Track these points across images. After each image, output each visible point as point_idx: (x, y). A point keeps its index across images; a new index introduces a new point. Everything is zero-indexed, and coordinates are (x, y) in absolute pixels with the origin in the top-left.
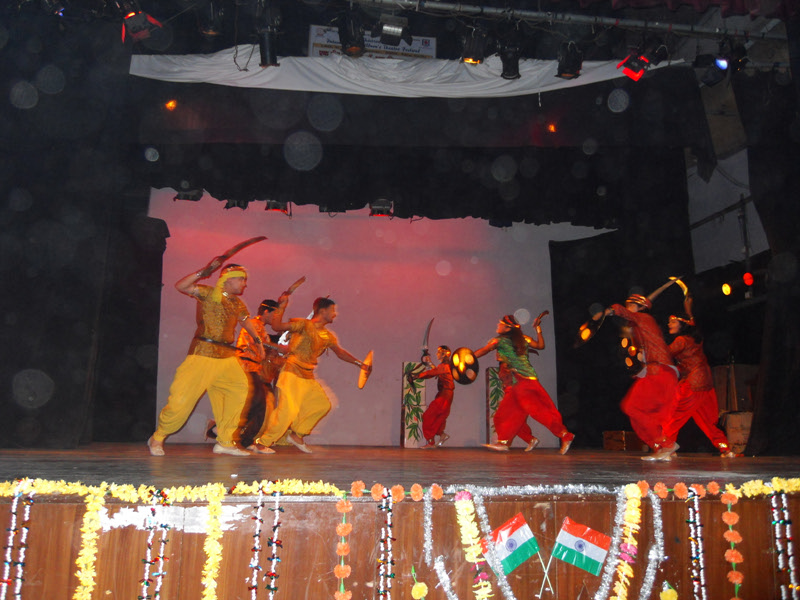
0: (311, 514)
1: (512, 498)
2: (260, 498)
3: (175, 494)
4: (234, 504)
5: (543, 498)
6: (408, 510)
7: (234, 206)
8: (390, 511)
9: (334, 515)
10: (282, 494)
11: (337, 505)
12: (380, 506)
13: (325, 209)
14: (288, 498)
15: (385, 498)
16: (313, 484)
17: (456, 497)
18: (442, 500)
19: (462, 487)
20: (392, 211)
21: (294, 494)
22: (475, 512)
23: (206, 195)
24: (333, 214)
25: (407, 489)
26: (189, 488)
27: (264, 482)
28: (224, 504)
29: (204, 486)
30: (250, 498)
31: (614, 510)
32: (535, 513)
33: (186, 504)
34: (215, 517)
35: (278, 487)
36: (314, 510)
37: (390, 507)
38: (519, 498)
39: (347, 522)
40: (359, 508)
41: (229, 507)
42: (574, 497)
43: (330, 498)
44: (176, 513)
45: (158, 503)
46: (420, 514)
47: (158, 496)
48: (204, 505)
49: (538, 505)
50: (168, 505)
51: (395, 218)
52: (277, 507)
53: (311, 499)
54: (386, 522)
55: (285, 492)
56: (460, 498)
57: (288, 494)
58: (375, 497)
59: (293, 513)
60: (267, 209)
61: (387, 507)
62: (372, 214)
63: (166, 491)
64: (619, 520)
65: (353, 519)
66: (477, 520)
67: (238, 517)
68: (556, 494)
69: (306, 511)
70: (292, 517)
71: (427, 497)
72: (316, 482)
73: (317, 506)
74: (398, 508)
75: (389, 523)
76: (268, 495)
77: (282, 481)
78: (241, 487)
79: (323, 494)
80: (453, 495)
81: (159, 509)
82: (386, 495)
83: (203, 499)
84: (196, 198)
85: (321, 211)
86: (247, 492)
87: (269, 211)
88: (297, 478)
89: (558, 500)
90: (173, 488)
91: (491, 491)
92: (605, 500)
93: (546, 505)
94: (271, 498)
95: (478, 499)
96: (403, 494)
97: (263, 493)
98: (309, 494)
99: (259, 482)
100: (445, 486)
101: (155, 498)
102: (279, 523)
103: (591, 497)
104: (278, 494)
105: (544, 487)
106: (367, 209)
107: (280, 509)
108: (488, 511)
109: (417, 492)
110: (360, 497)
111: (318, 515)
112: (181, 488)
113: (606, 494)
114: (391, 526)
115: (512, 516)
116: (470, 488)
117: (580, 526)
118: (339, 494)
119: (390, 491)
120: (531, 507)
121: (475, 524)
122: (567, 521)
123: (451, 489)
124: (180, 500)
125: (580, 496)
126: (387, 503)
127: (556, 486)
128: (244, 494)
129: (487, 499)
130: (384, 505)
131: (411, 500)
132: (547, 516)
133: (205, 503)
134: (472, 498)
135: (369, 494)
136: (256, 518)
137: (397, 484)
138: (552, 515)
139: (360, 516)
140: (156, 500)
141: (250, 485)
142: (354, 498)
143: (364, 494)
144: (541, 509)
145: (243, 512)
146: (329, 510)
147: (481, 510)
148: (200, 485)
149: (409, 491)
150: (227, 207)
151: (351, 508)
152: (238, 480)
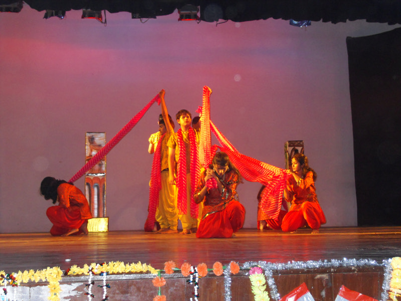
0: (133, 289)
1: (297, 271)
2: (91, 278)
3: (21, 277)
4: (69, 283)
5: (323, 270)
6: (211, 283)
7: (52, 15)
8: (197, 284)
9: (151, 290)
10: (108, 274)
11: (154, 281)
12: (188, 281)
13: (137, 15)
14: (113, 277)
15: (192, 274)
16: (133, 265)
17: (251, 272)
18: (239, 275)
19: (255, 264)
20: (199, 15)
21: (118, 273)
22: (267, 283)
23: (26, 7)
24: (144, 20)
25: (210, 266)
26: (32, 271)
27: (93, 265)
28: (61, 283)
29: (44, 270)
30: (82, 277)
31: (382, 278)
32: (316, 283)
33: (31, 284)
34: (55, 294)
35: (105, 268)
36: (135, 285)
37: (197, 281)
38: (302, 271)
39: (162, 294)
40: (171, 283)
41: (65, 285)
42: (349, 269)
43: (147, 276)
44: (23, 292)
45: (9, 284)
46: (221, 287)
47: (7, 279)
48: (45, 285)
49: (319, 276)
50: (16, 285)
51: (202, 21)
52: (105, 284)
53: (132, 276)
54: (194, 293)
55: (110, 272)
56: (254, 272)
57: (113, 274)
58: (184, 274)
59: (118, 289)
60: (83, 17)
61: (194, 281)
62: (181, 19)
63: (15, 275)
64: (385, 287)
65: (167, 292)
66: (268, 289)
67: (73, 294)
68: (333, 267)
69: (128, 287)
70: (117, 292)
71: (226, 273)
72: (136, 263)
73: (137, 283)
74: (203, 282)
75: (196, 294)
76: (96, 275)
77: (107, 263)
78: (75, 269)
79: (141, 273)
80: (248, 270)
81: (9, 288)
82: (193, 271)
83: (44, 280)
84: (17, 10)
85: (133, 17)
86: (80, 273)
87: (85, 19)
88: (121, 261)
89: (334, 272)
90: (20, 272)
91: (280, 266)
92: (374, 271)
93: (325, 276)
94: (99, 277)
95: (268, 273)
96: (207, 270)
97: (93, 273)
98: (130, 273)
99: (89, 265)
100: (241, 263)
101: (6, 280)
102: (107, 297)
103: (361, 269)
104: (105, 274)
105: (323, 262)
106: (176, 14)
107: (107, 286)
108: (277, 282)
109: (218, 268)
110: (172, 274)
111: (139, 289)
112: (26, 272)
113: (375, 266)
114: (198, 296)
115: (297, 285)
116: (262, 264)
117: (353, 293)
118: (155, 272)
119: (196, 268)
120: (313, 279)
121: (267, 293)
122: (342, 289)
123: (246, 265)
124: (26, 281)
125: (353, 268)
126: (194, 278)
127: (333, 261)
128: (78, 275)
129: (275, 272)
130: (191, 280)
131: (214, 275)
132: (327, 285)
133: (46, 283)
134: (263, 272)
135: (179, 272)
136: (88, 294)
137: (201, 263)
138: (330, 284)
139: (172, 289)
140: (6, 282)
141: (82, 267)
142: (167, 275)
143: (175, 272)
144: (321, 279)
145: (77, 289)
146: (147, 285)
147: (271, 282)
148: (41, 268)
149: (212, 268)
150: (46, 17)
151: (165, 283)
152: (71, 264)
